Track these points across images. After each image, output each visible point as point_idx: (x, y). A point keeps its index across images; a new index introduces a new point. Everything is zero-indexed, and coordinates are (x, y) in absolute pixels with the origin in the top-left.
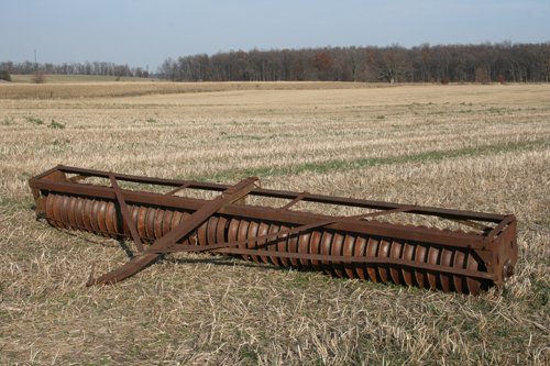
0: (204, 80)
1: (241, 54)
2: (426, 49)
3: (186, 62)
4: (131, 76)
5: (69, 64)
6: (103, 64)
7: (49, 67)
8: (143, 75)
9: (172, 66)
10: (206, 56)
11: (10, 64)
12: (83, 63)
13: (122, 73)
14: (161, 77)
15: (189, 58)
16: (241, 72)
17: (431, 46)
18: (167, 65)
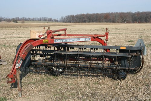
0: (73, 22)
1: (83, 15)
2: (138, 13)
3: (68, 17)
4: (53, 21)
5: (35, 18)
6: (45, 18)
7: (29, 19)
8: (56, 21)
9: (63, 18)
10: (73, 15)
11: (18, 18)
12: (39, 18)
13: (50, 20)
14: (60, 21)
15: (69, 16)
16: (84, 20)
17: (140, 12)
18: (62, 18)
